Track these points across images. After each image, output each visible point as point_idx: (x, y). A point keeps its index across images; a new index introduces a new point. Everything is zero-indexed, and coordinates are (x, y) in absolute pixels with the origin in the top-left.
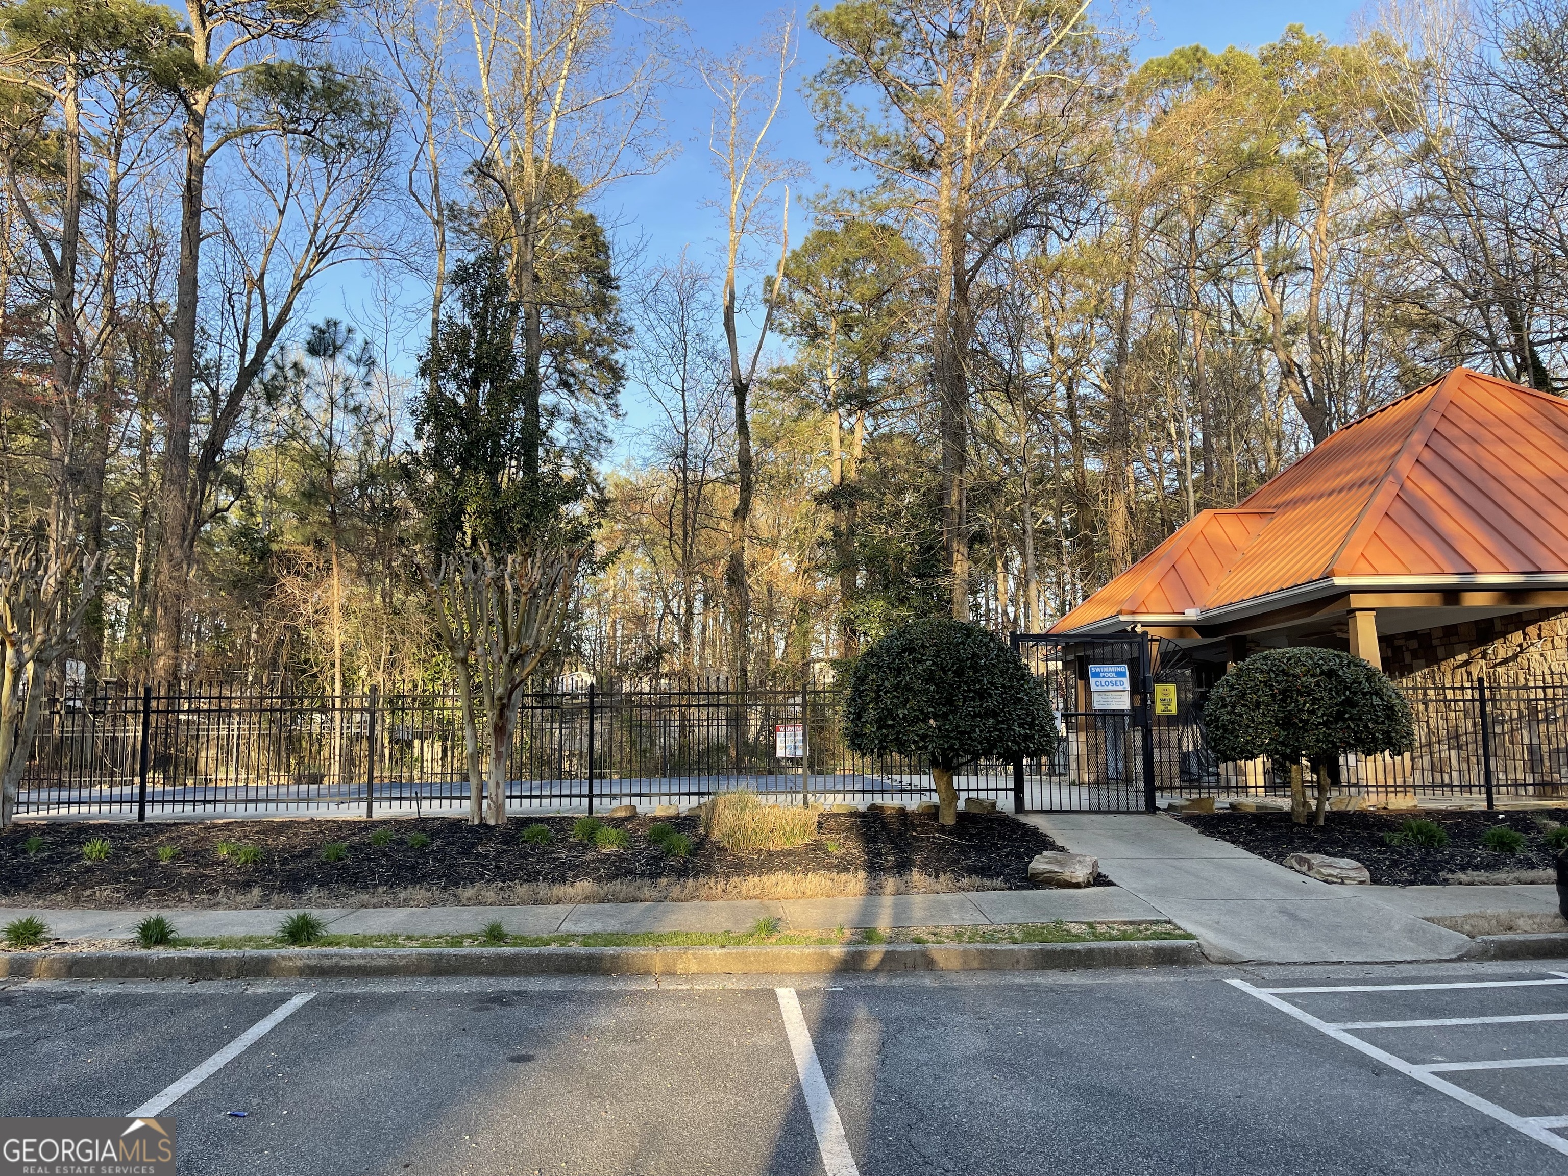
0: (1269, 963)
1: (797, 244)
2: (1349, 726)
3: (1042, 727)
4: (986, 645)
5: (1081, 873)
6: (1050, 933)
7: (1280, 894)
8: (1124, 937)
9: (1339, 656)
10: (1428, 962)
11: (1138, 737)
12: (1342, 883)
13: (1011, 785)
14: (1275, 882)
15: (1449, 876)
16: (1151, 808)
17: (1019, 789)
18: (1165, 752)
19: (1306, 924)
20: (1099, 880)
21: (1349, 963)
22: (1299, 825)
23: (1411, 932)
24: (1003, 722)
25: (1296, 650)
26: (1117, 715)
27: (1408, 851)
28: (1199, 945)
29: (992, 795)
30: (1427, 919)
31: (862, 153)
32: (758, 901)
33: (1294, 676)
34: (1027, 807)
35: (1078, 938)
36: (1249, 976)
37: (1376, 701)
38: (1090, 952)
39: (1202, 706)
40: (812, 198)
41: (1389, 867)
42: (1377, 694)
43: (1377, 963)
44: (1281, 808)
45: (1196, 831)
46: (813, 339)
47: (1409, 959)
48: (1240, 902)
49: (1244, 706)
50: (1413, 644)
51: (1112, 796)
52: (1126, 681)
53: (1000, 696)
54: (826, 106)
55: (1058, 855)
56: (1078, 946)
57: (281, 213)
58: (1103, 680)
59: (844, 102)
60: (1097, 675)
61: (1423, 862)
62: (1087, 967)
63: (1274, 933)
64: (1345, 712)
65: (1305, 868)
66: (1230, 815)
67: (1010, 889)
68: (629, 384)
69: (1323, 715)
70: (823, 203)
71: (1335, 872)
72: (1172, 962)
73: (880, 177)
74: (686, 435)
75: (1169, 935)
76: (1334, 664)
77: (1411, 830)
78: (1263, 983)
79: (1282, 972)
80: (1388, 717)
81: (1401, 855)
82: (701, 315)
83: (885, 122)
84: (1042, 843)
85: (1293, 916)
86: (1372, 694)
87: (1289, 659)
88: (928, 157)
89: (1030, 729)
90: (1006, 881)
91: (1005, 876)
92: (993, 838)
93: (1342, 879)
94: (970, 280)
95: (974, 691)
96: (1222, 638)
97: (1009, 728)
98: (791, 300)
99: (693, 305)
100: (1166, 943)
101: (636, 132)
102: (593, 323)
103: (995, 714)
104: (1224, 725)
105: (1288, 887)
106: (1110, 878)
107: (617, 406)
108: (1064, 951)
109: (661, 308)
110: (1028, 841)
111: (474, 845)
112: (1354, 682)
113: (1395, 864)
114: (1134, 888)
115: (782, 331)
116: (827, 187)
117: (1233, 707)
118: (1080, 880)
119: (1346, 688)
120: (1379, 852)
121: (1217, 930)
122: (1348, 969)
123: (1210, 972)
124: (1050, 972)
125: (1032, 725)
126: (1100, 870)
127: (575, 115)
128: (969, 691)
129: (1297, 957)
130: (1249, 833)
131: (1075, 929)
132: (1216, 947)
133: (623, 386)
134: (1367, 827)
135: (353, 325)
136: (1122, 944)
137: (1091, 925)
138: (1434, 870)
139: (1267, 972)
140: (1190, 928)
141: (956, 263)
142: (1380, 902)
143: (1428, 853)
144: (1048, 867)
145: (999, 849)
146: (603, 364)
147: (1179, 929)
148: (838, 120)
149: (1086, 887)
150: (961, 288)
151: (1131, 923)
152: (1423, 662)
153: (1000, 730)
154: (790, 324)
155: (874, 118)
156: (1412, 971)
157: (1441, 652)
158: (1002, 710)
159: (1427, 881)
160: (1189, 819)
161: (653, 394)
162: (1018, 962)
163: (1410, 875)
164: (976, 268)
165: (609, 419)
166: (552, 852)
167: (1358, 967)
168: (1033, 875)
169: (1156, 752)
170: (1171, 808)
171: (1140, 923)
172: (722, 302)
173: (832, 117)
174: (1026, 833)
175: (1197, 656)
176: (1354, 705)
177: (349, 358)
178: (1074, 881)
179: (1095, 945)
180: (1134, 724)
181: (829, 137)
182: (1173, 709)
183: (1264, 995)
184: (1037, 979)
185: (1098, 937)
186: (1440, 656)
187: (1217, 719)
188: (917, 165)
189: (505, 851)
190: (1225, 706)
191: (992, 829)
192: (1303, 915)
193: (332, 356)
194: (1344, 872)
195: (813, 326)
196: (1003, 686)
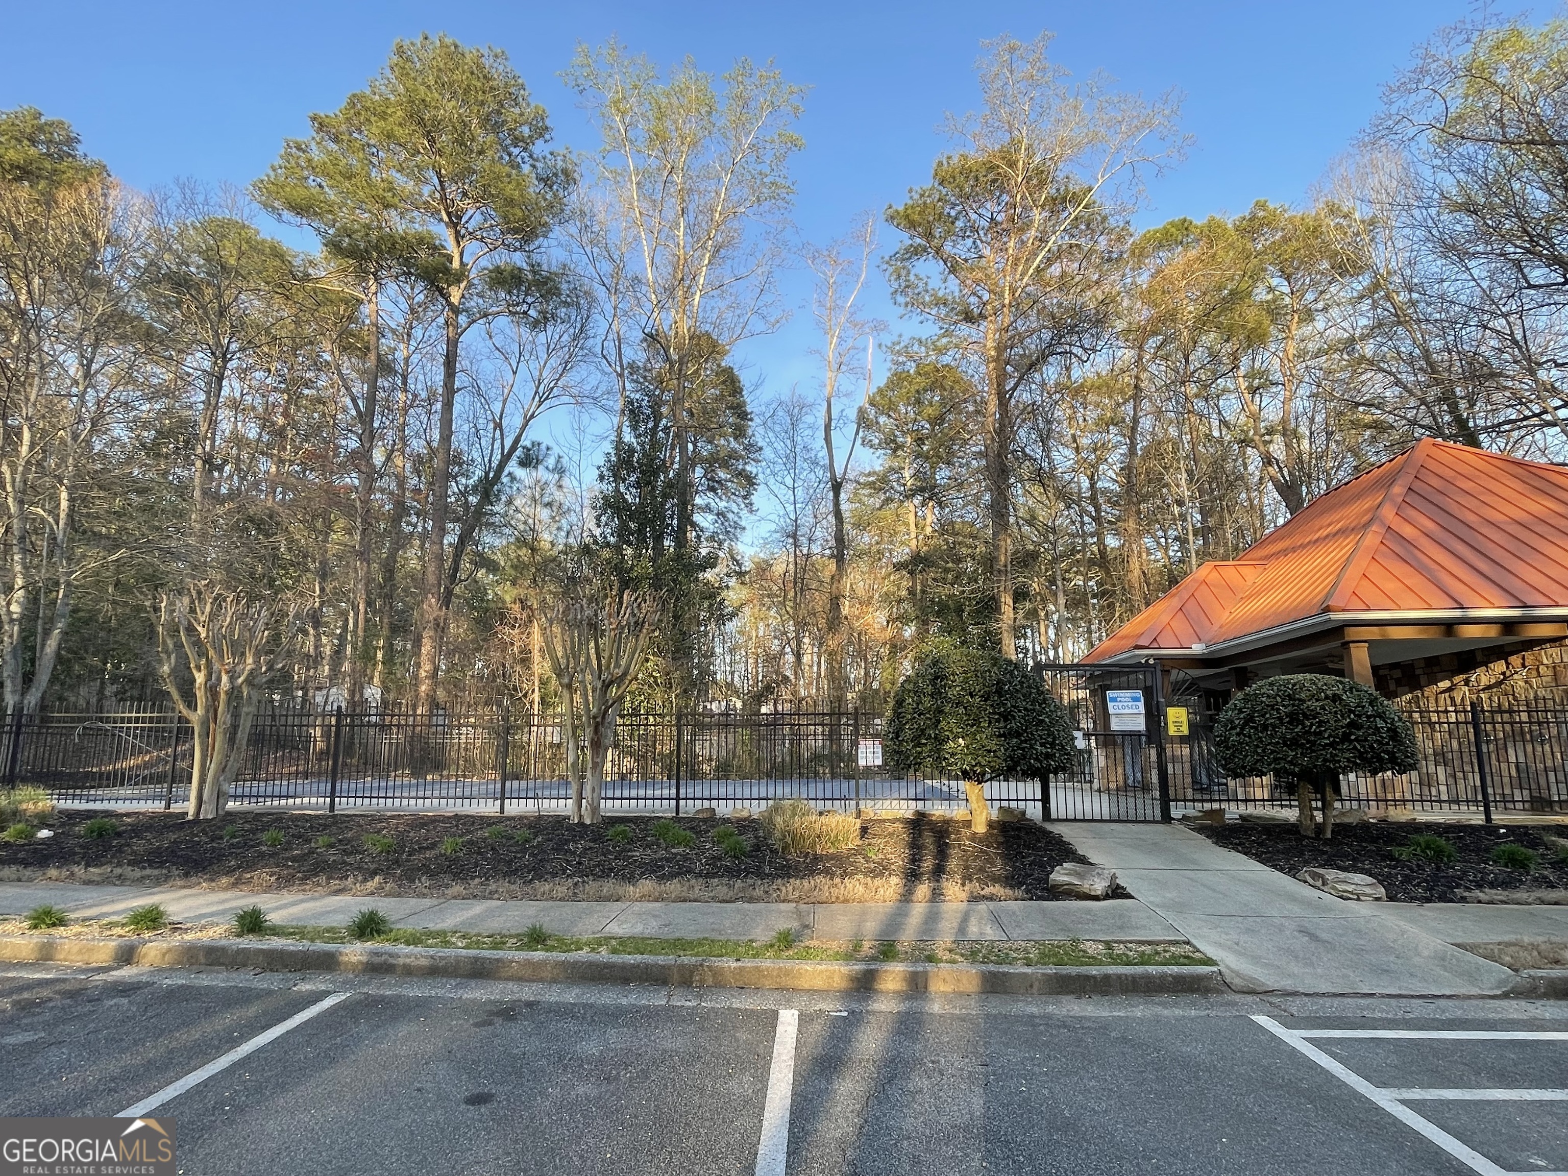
0: (1295, 994)
1: (882, 383)
2: (1355, 747)
3: (1063, 747)
4: (1011, 672)
5: (1099, 886)
6: (1066, 954)
7: (1297, 910)
8: (1144, 960)
9: (1341, 682)
10: (1469, 997)
11: (1153, 753)
12: (1358, 899)
13: (1039, 796)
14: (1293, 898)
15: (1467, 894)
16: (1167, 818)
17: (1045, 799)
18: (1178, 766)
19: (1328, 946)
20: (1116, 892)
21: (1383, 996)
22: (1308, 838)
23: (1443, 959)
24: (1025, 742)
25: (1300, 676)
26: (1133, 735)
27: (1418, 865)
28: (1220, 973)
29: (1022, 805)
30: (1458, 946)
31: (927, 310)
32: (794, 905)
33: (1300, 700)
34: (1054, 815)
35: (1094, 961)
36: (1276, 1012)
37: (1380, 723)
38: (1107, 977)
39: (1212, 727)
40: (889, 345)
41: (1401, 882)
42: (1381, 717)
43: (1412, 997)
44: (1287, 820)
45: (1209, 841)
46: (895, 451)
47: (1448, 993)
48: (1258, 920)
49: (1252, 728)
50: (1397, 674)
51: (1130, 805)
52: (1141, 704)
53: (1023, 718)
54: (899, 276)
55: (1078, 867)
56: (1094, 971)
57: (515, 373)
58: (1120, 704)
59: (912, 273)
60: (1114, 700)
61: (1435, 878)
62: (1104, 993)
63: (1296, 957)
64: (1351, 734)
65: (1319, 883)
66: (1241, 826)
67: (1031, 899)
68: (761, 488)
69: (1330, 736)
70: (897, 348)
71: (1350, 888)
72: (1192, 991)
73: (941, 328)
74: (796, 521)
75: (1189, 960)
76: (1337, 689)
77: (1419, 845)
78: (1291, 1022)
79: (1311, 1007)
80: (1392, 738)
81: (1412, 870)
82: (806, 433)
83: (943, 286)
84: (1065, 852)
85: (1313, 937)
86: (1375, 717)
87: (1294, 685)
88: (976, 311)
89: (1052, 748)
90: (1027, 891)
91: (1027, 885)
92: (1019, 846)
93: (1357, 895)
94: (1010, 397)
95: (999, 714)
96: (1226, 669)
97: (1032, 747)
98: (878, 423)
99: (801, 426)
100: (1186, 970)
101: (760, 303)
102: (734, 444)
103: (1018, 735)
104: (1234, 745)
105: (1306, 903)
106: (1129, 890)
107: (751, 504)
108: (1079, 976)
109: (777, 428)
110: (1052, 850)
111: (567, 842)
112: (1358, 706)
113: (1407, 879)
114: (1151, 902)
115: (871, 447)
116: (900, 336)
117: (1242, 729)
118: (1099, 893)
119: (1351, 711)
120: (1389, 866)
121: (1239, 953)
122: (1383, 1004)
123: (1234, 1004)
124: (1065, 999)
125: (1053, 745)
126: (1118, 881)
127: (715, 293)
128: (994, 713)
129: (1324, 988)
130: (1261, 844)
131: (1091, 948)
132: (1238, 974)
133: (755, 490)
134: (1374, 840)
135: (550, 445)
136: (1140, 969)
137: (1108, 944)
138: (1448, 887)
139: (1295, 1006)
140: (1211, 951)
141: (999, 385)
142: (1402, 923)
143: (1438, 868)
144: (1066, 879)
145: (1023, 857)
146: (741, 474)
147: (1198, 951)
148: (908, 287)
149: (1104, 899)
150: (1003, 403)
151: (1149, 943)
152: (1407, 689)
153: (1023, 749)
154: (877, 441)
155: (935, 283)
156: (1454, 1010)
157: (1423, 680)
158: (1025, 731)
159: (1443, 898)
160: (1200, 830)
161: (772, 491)
162: (1031, 986)
163: (1425, 891)
164: (1014, 389)
165: (744, 513)
166: (630, 850)
167: (1393, 1002)
168: (1053, 886)
169: (1170, 766)
170: (1185, 818)
171: (1158, 943)
172: (821, 423)
173: (903, 285)
174: (1050, 842)
175: (1203, 685)
176: (1359, 727)
177: (547, 468)
178: (1093, 893)
179: (1112, 970)
180: (1149, 742)
181: (901, 299)
182: (1185, 731)
183: (1294, 1038)
184: (1050, 1008)
185: (1116, 960)
186: (1422, 683)
187: (1226, 740)
188: (969, 318)
189: (591, 848)
190: (1232, 728)
191: (1019, 838)
192: (1324, 936)
193: (535, 467)
194: (1359, 888)
195: (894, 441)
196: (1026, 709)
